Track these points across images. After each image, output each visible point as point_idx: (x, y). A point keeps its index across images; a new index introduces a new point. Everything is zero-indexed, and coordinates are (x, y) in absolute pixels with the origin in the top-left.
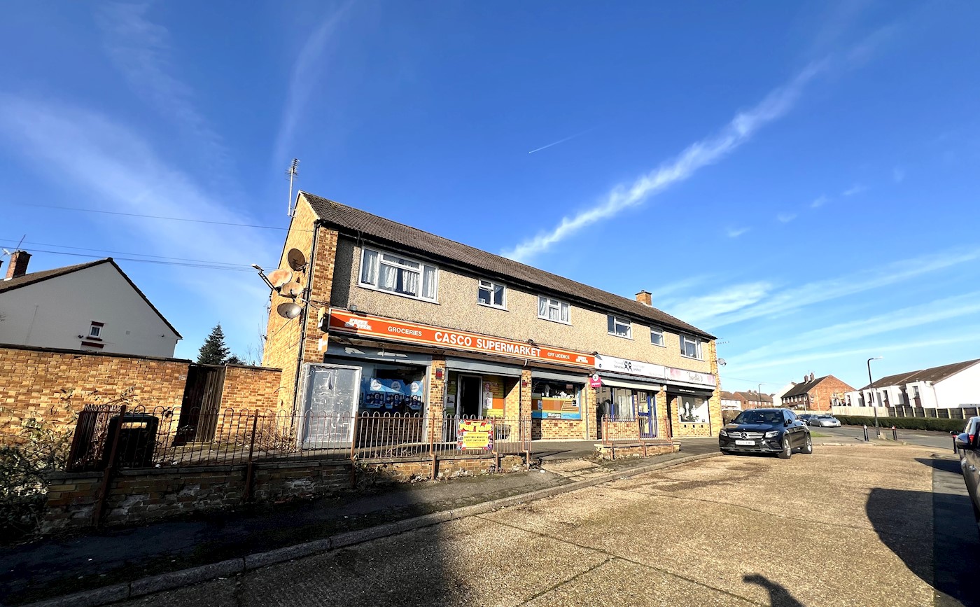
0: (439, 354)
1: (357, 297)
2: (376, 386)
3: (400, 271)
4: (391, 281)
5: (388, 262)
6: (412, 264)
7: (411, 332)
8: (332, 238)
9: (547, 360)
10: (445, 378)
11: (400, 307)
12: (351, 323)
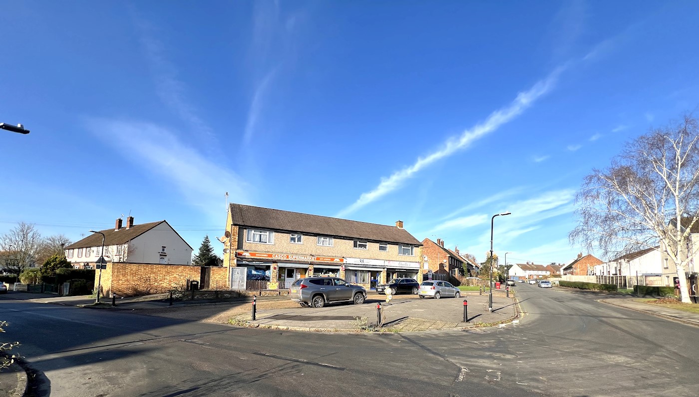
0: (275, 262)
1: (246, 245)
2: (254, 272)
3: (260, 235)
4: (257, 238)
5: (255, 233)
6: (264, 232)
7: (264, 255)
8: (237, 228)
9: (320, 261)
10: (277, 269)
11: (261, 247)
12: (244, 254)
